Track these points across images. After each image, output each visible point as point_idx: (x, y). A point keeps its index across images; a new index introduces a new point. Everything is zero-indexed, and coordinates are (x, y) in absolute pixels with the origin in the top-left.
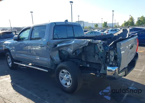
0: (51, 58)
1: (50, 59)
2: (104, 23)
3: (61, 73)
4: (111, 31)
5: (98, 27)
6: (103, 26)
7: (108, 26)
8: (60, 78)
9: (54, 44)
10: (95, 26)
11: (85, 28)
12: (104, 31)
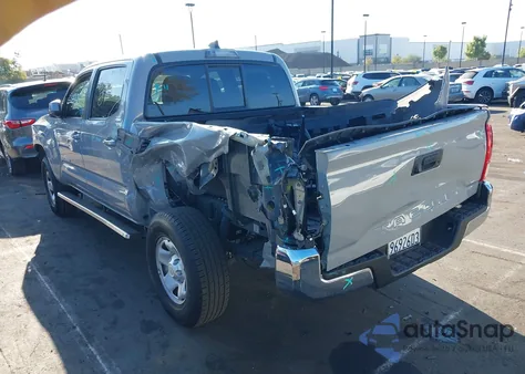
0: (138, 189)
1: (134, 195)
2: (472, 41)
3: (161, 251)
4: (485, 76)
5: (446, 57)
6: (468, 55)
7: (488, 54)
8: (159, 267)
9: (140, 139)
10: (435, 53)
11: (393, 60)
12: (457, 77)
